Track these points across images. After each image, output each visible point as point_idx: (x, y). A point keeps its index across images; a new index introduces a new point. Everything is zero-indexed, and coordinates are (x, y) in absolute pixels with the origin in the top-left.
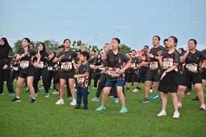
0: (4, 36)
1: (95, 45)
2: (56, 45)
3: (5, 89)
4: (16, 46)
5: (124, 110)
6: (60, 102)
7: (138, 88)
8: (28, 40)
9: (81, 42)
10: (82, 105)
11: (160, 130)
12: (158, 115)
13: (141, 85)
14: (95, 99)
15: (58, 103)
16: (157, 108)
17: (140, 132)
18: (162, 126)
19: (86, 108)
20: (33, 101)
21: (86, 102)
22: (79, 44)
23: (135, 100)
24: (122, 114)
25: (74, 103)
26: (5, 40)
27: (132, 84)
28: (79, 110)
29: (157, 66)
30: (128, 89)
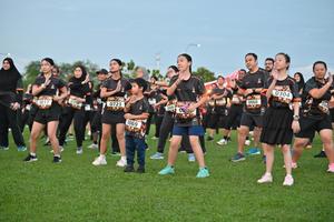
0: (9, 56)
1: (156, 69)
2: (93, 69)
3: (11, 140)
4: (29, 71)
5: (203, 173)
6: (100, 160)
7: (225, 138)
8: (50, 61)
9: (133, 64)
10: (136, 165)
11: (262, 205)
12: (259, 181)
13: (231, 133)
14: (157, 156)
15: (96, 163)
16: (256, 170)
17: (230, 208)
18: (265, 198)
19: (141, 170)
20: (56, 159)
21: (142, 162)
22: (131, 66)
23: (222, 157)
24: (201, 180)
25: (123, 162)
26: (10, 61)
27: (217, 132)
28: (131, 174)
29: (259, 102)
30: (210, 139)
